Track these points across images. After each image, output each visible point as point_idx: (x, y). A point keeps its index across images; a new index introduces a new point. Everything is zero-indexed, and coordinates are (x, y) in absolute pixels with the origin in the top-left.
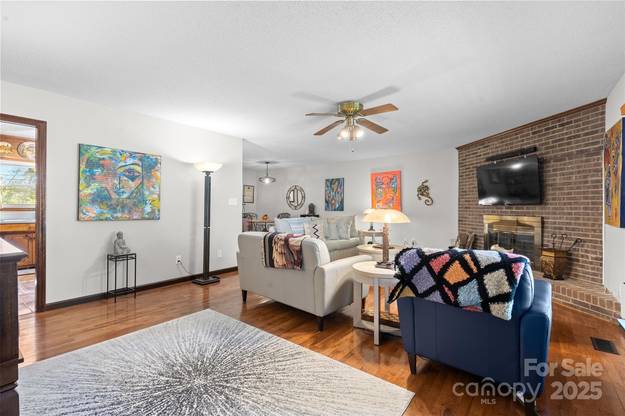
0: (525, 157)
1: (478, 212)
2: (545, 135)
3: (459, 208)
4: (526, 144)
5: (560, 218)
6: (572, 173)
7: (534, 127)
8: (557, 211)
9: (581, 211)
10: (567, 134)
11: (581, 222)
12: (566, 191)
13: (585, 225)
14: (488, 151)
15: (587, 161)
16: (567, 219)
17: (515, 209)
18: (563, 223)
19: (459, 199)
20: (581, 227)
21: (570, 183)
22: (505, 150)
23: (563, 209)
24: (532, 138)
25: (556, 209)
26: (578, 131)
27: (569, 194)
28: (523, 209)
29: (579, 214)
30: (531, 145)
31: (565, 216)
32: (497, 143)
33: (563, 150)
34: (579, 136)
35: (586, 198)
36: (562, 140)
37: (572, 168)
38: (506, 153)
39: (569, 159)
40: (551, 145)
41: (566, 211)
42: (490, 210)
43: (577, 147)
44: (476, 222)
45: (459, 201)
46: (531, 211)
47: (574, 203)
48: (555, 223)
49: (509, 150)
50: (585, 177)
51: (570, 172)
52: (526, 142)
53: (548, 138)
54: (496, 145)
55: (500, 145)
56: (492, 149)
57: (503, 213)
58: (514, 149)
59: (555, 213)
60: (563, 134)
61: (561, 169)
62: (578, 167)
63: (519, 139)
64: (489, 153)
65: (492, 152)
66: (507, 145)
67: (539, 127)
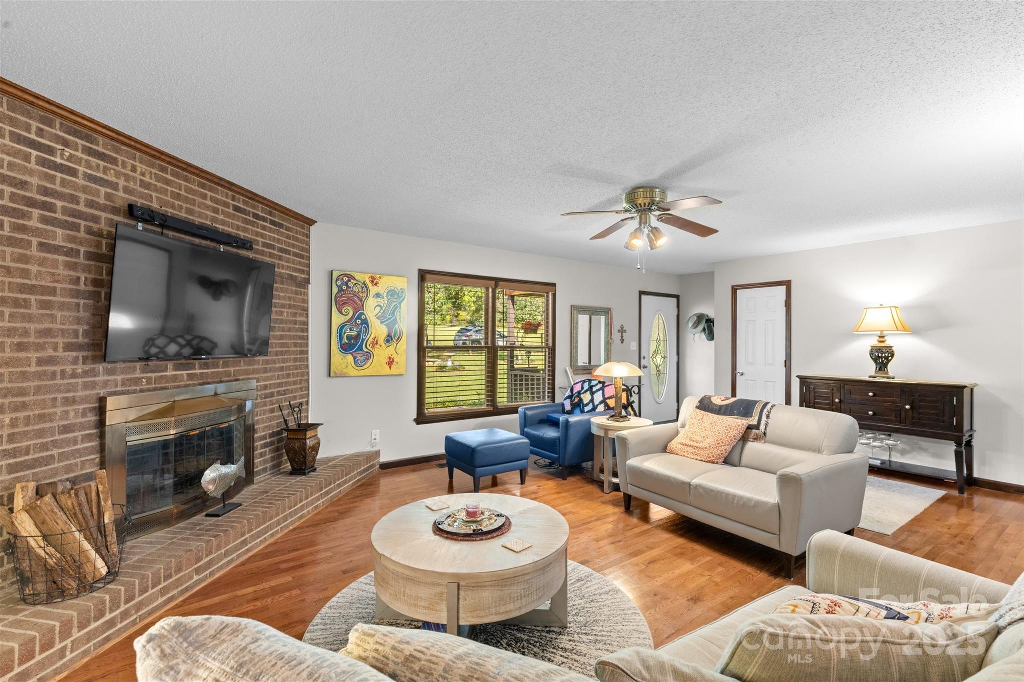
2: (253, 224)
4: (224, 223)
5: (272, 378)
6: (283, 306)
7: (237, 196)
8: (269, 367)
9: (292, 363)
10: (278, 241)
11: (291, 379)
13: (295, 383)
14: (111, 178)
15: (297, 293)
16: (279, 378)
17: (201, 368)
18: (275, 385)
20: (291, 387)
21: (282, 322)
22: (173, 207)
23: (276, 362)
24: (233, 217)
25: (268, 362)
26: (289, 245)
27: (282, 337)
28: (217, 366)
29: (289, 368)
30: (230, 230)
31: (277, 374)
32: (145, 171)
34: (289, 253)
35: (294, 345)
36: (273, 247)
37: (285, 298)
38: (175, 216)
39: (280, 283)
40: (261, 248)
41: (279, 365)
42: (119, 378)
43: (288, 268)
47: (286, 352)
48: (266, 387)
49: (183, 215)
50: (295, 315)
51: (282, 304)
52: (221, 217)
53: (257, 234)
54: (143, 174)
55: (158, 184)
56: (128, 178)
57: (167, 382)
58: (198, 220)
59: (267, 371)
60: (274, 239)
62: (290, 299)
63: (209, 202)
64: (115, 186)
65: (126, 190)
66: (178, 196)
67: (245, 203)
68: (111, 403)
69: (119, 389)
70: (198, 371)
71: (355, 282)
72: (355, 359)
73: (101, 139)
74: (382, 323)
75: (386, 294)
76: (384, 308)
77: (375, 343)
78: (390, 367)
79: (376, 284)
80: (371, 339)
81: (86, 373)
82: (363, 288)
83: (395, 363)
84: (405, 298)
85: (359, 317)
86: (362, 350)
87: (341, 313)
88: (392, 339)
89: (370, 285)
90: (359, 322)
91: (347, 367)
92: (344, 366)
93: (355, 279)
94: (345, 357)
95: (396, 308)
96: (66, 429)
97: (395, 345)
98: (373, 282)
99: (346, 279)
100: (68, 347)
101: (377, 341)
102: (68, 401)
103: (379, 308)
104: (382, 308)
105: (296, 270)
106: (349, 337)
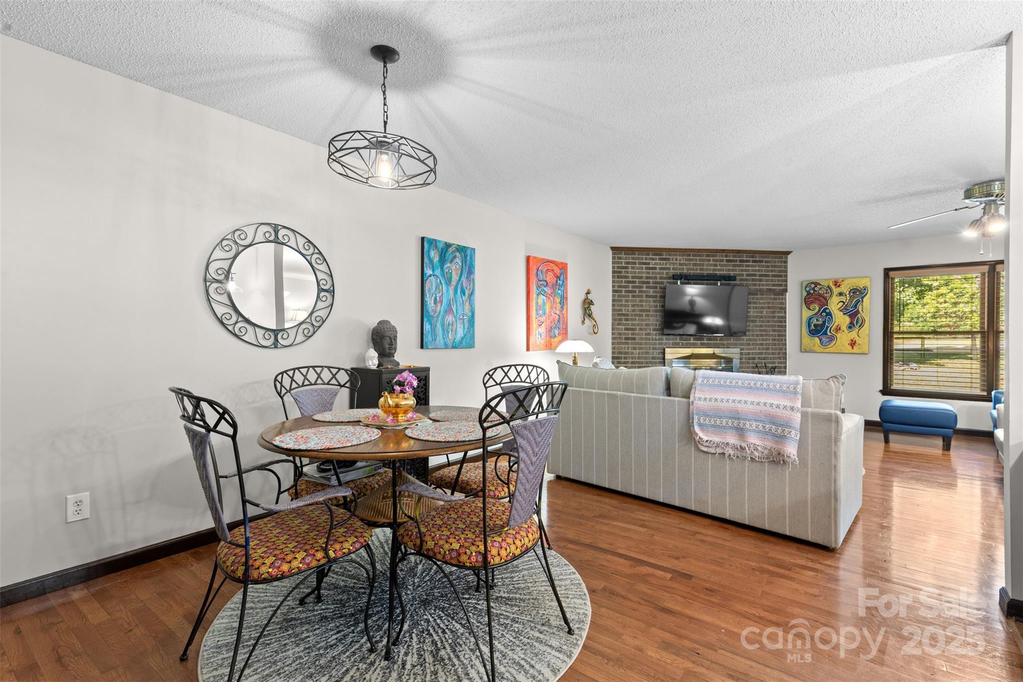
0: (719, 284)
1: (652, 345)
2: (739, 266)
3: (613, 338)
4: (720, 270)
5: (754, 349)
6: (763, 308)
7: (728, 255)
8: (751, 342)
9: (771, 342)
10: (759, 271)
11: (770, 351)
12: (758, 324)
13: (773, 354)
14: (668, 266)
15: (775, 299)
16: (759, 349)
17: (707, 340)
18: (756, 353)
19: (613, 324)
20: (770, 356)
21: (762, 317)
22: (693, 270)
23: (756, 340)
24: (726, 265)
25: (750, 340)
26: (768, 271)
27: (761, 326)
29: (768, 344)
30: (724, 272)
31: (758, 347)
32: (681, 259)
33: (755, 285)
34: (768, 276)
35: (774, 331)
36: (755, 275)
37: (763, 303)
38: (695, 274)
39: (760, 295)
40: (745, 277)
41: (758, 342)
42: (671, 342)
43: (767, 285)
44: (646, 358)
45: (613, 329)
46: (726, 342)
47: (765, 335)
48: (749, 354)
49: (698, 272)
50: (773, 312)
52: (719, 267)
53: (742, 271)
54: (680, 260)
55: (687, 262)
56: (674, 264)
57: (690, 345)
58: (705, 273)
59: (749, 345)
60: (755, 270)
61: (755, 303)
62: (769, 303)
63: (711, 262)
64: (669, 269)
65: (674, 269)
66: (695, 265)
67: (734, 256)
68: (667, 350)
69: (671, 346)
70: (706, 342)
71: (821, 287)
72: (820, 340)
73: (664, 253)
74: (844, 314)
75: (848, 292)
76: (846, 303)
77: (838, 329)
78: (853, 348)
79: (839, 286)
80: (834, 326)
81: (659, 339)
82: (827, 290)
83: (856, 345)
84: (867, 293)
85: (824, 311)
86: (826, 334)
87: (809, 309)
88: (854, 326)
89: (833, 287)
90: (824, 314)
91: (814, 345)
92: (812, 345)
93: (820, 285)
94: (812, 339)
95: (858, 302)
96: (653, 358)
97: (857, 330)
98: (836, 285)
99: (813, 286)
100: (654, 330)
101: (840, 328)
102: (654, 349)
103: (842, 304)
104: (844, 303)
105: (774, 285)
106: (815, 325)
